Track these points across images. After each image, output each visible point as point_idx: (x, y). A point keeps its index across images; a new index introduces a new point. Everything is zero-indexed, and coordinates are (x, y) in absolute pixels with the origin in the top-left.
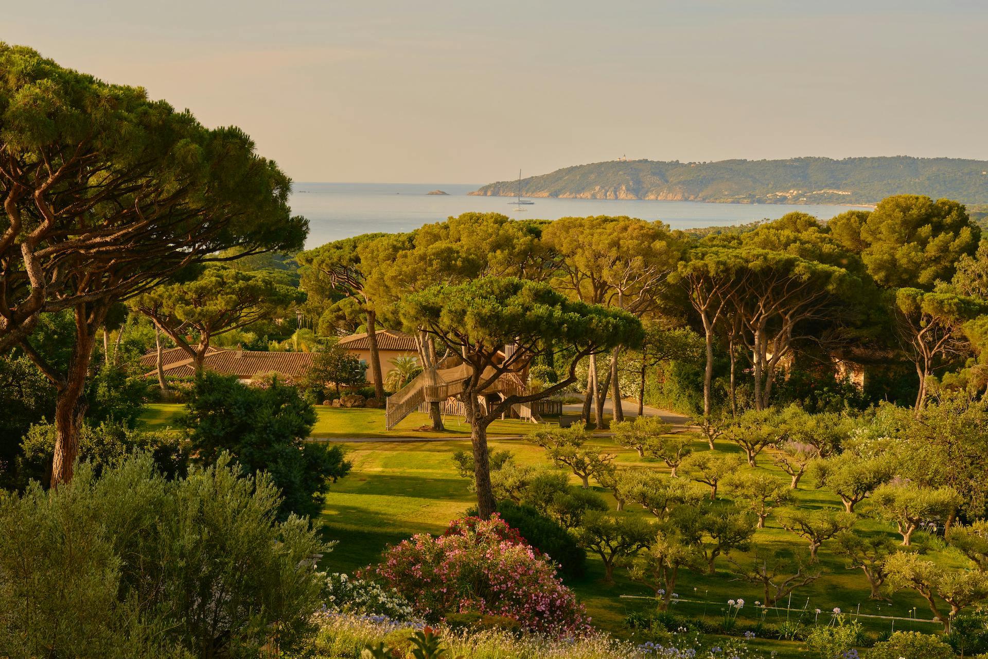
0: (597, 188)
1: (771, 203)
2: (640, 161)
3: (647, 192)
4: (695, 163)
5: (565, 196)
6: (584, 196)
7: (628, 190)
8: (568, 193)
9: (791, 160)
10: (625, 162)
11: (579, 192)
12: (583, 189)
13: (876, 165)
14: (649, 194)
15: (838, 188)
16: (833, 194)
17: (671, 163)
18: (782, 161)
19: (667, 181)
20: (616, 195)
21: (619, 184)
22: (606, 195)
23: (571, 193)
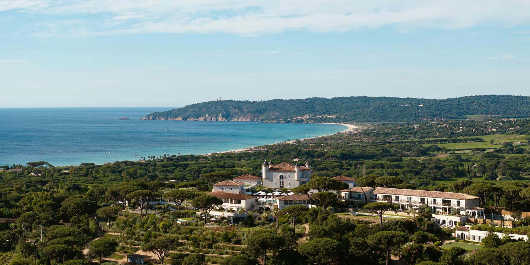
0: (207, 115)
1: (295, 123)
2: (228, 101)
3: (232, 117)
4: (256, 101)
5: (190, 120)
6: (200, 120)
7: (223, 116)
8: (192, 118)
9: (306, 99)
10: (221, 101)
11: (198, 117)
12: (200, 116)
13: (349, 101)
14: (234, 118)
15: (329, 114)
16: (327, 118)
17: (244, 102)
18: (301, 100)
19: (242, 112)
20: (217, 119)
21: (218, 113)
22: (212, 119)
23: (194, 118)
